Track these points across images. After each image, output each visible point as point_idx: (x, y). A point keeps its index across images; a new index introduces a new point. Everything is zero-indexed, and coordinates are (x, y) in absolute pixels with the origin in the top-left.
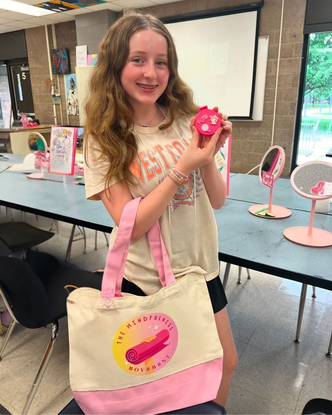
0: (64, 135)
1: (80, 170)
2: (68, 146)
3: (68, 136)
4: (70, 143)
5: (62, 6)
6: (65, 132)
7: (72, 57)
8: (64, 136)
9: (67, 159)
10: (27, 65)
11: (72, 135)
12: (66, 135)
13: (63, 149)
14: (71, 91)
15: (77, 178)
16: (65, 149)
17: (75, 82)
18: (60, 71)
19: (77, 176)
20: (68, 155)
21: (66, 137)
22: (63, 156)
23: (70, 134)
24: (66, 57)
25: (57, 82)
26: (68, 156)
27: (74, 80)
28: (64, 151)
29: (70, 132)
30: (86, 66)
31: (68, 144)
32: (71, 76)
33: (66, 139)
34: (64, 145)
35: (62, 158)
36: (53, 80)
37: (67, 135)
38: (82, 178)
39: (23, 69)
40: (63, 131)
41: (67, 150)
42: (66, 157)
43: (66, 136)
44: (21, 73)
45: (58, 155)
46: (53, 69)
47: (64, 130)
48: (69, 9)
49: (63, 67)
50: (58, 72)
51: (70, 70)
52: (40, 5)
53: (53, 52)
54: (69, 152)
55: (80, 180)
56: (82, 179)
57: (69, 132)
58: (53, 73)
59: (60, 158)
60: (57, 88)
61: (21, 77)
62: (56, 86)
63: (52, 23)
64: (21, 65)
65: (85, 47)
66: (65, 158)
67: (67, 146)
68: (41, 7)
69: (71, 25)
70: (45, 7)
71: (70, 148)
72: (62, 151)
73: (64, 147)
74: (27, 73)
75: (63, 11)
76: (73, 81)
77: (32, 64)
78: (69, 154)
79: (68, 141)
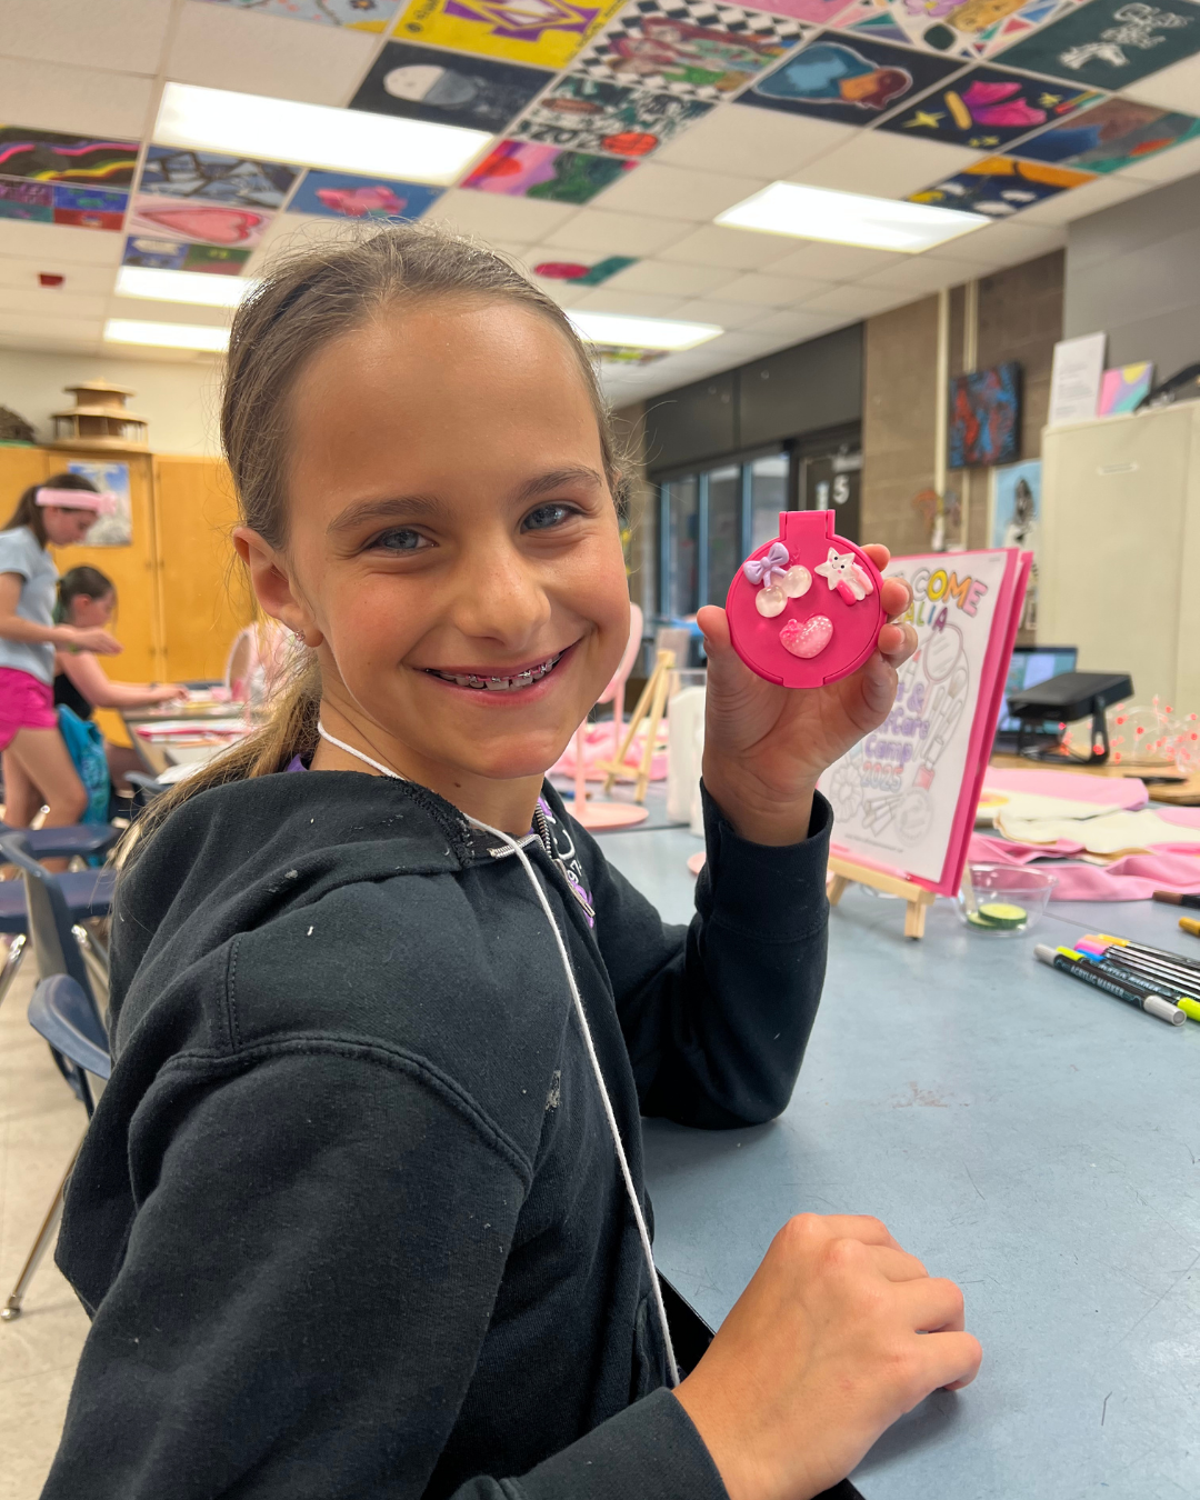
0: (928, 605)
1: (1009, 857)
2: (946, 684)
3: (955, 615)
4: (962, 662)
5: (1016, 181)
6: (937, 585)
7: (1032, 397)
8: (925, 616)
9: (928, 776)
10: (855, 448)
11: (988, 604)
12: (940, 606)
13: (911, 700)
14: (1014, 531)
15: (983, 916)
16: (921, 701)
17: (1034, 495)
18: (976, 455)
19: (988, 901)
20: (937, 747)
21: (940, 624)
22: (905, 753)
23: (972, 596)
24: (1006, 396)
25: (959, 500)
26: (933, 755)
27: (1033, 487)
28: (914, 715)
29: (976, 586)
30: (1091, 418)
31: (949, 665)
32: (1023, 469)
33: (938, 635)
34: (921, 678)
35: (896, 763)
36: (948, 491)
37: (952, 603)
38: (1023, 921)
39: (841, 463)
40: (923, 584)
41: (935, 708)
42: (920, 761)
43: (945, 611)
44: (830, 479)
45: (873, 745)
46: (950, 449)
47: (931, 578)
48: (1045, 191)
49: (991, 439)
50: (969, 460)
51: (1017, 448)
52: (928, 196)
53: (961, 385)
54: (949, 721)
55: (1004, 934)
56: (1021, 927)
57: (964, 587)
58: (951, 466)
59: (884, 762)
60: (957, 522)
61: (832, 492)
62: (953, 516)
63: (969, 273)
64: (836, 451)
65: (1096, 343)
66: (911, 767)
67: (939, 680)
68: (936, 203)
69: (1047, 268)
70: (949, 202)
71: (961, 696)
72: (900, 721)
73: (919, 689)
74: (854, 477)
75: (1019, 205)
76: (1024, 491)
77: (876, 440)
78: (946, 737)
79: (953, 650)
